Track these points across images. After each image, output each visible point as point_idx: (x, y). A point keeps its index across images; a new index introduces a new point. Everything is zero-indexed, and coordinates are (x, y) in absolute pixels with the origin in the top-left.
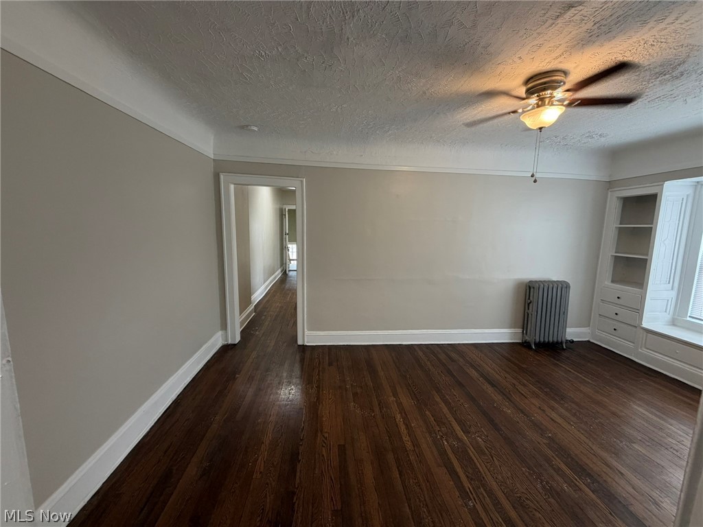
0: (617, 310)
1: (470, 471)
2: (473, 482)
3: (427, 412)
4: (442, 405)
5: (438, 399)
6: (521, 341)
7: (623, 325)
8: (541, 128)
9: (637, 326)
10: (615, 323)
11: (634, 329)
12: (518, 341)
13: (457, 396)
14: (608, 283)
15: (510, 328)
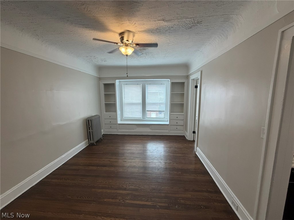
0: (110, 120)
1: (144, 199)
2: (149, 201)
3: (105, 200)
4: (104, 190)
5: (100, 190)
6: (88, 145)
7: (112, 125)
8: (127, 55)
9: (117, 124)
10: (110, 125)
11: (116, 125)
12: (87, 145)
13: (102, 181)
14: (105, 113)
15: (84, 141)
